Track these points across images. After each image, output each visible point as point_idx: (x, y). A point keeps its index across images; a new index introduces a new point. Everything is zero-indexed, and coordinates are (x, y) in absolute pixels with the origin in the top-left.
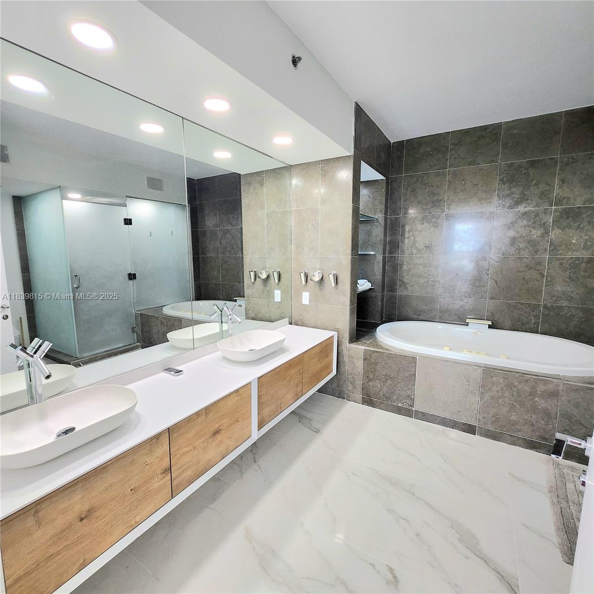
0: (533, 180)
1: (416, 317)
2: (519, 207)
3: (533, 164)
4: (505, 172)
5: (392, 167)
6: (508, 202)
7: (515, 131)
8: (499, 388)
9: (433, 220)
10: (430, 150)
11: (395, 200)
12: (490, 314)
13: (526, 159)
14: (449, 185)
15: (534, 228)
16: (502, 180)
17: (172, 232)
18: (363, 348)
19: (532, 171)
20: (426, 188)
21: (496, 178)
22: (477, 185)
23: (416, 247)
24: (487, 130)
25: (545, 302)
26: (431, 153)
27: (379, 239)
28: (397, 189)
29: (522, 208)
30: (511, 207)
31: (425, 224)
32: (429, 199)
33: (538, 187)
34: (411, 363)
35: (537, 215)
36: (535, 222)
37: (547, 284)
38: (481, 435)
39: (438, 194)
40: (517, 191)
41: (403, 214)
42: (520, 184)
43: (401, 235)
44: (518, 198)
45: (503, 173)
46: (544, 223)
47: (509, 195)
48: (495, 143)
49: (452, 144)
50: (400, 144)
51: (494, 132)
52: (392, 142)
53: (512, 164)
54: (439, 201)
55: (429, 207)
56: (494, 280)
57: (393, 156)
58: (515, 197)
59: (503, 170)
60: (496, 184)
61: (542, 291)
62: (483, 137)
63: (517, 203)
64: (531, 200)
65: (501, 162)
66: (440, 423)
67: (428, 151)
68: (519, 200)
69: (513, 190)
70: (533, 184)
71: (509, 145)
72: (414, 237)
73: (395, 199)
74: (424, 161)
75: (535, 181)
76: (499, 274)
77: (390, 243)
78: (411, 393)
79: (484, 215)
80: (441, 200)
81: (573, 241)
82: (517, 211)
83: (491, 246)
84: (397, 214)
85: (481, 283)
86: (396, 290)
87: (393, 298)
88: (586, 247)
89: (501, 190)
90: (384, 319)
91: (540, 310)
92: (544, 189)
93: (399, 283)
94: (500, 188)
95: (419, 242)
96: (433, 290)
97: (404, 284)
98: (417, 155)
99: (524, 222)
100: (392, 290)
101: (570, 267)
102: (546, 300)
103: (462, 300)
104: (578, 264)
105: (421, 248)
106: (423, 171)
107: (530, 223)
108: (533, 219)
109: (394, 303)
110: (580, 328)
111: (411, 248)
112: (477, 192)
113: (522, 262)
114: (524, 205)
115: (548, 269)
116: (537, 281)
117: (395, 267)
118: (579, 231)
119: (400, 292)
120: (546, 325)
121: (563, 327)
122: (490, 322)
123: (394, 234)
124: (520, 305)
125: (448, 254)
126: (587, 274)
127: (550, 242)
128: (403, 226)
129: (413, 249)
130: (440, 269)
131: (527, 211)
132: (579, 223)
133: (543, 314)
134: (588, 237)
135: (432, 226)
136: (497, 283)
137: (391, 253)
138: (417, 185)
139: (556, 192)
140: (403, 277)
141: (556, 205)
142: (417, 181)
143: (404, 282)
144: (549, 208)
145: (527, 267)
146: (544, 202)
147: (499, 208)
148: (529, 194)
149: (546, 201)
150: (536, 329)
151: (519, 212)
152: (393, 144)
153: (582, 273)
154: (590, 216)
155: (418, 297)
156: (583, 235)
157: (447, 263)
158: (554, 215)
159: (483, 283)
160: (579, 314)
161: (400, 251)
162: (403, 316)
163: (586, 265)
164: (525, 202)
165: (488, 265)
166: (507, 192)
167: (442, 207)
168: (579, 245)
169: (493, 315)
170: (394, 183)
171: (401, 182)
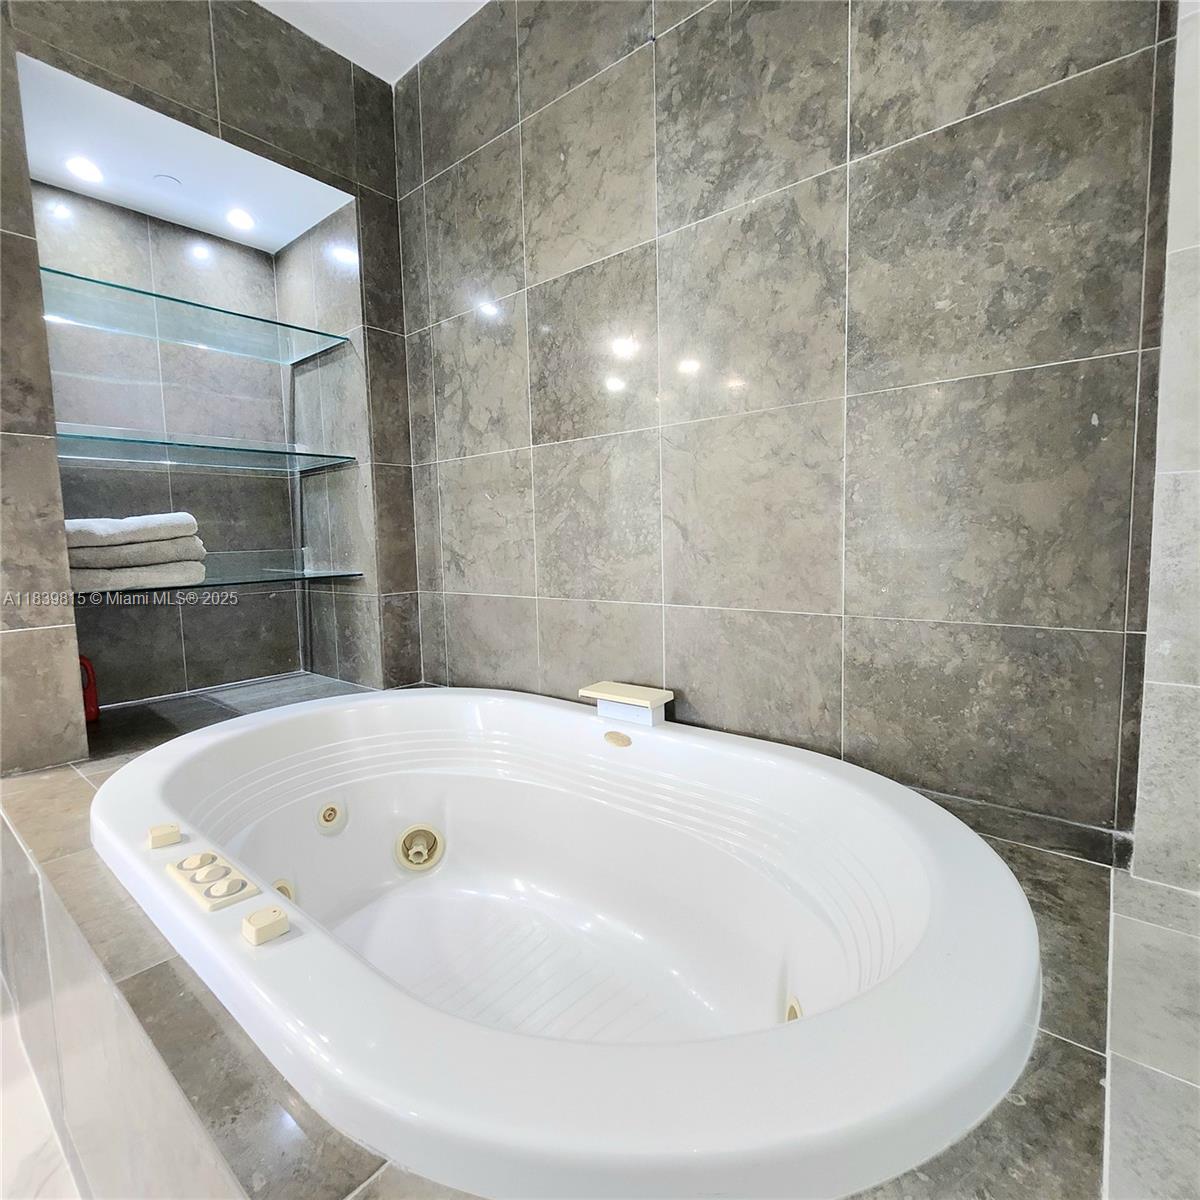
0: (764, 65)
2: (729, 196)
4: (674, 69)
5: (400, 164)
10: (474, 71)
11: (414, 276)
12: (679, 662)
14: (527, 181)
15: (786, 276)
16: (666, 105)
20: (474, 213)
21: (649, 104)
22: (597, 152)
23: (471, 427)
25: (853, 608)
26: (477, 80)
29: (738, 204)
30: (704, 208)
31: (482, 339)
32: (484, 249)
33: (787, 92)
35: (793, 215)
36: (784, 254)
37: (852, 524)
39: (504, 222)
41: (435, 317)
42: (724, 98)
43: (436, 392)
44: (724, 163)
45: (670, 76)
46: (820, 243)
47: (690, 161)
50: (410, 83)
52: (394, 83)
53: (693, 25)
54: (506, 249)
55: (487, 275)
56: (677, 524)
57: (400, 126)
58: (711, 164)
59: (667, 61)
60: (649, 128)
61: (838, 557)
63: (724, 182)
64: (768, 156)
65: (660, 30)
67: (471, 75)
68: (728, 167)
69: (705, 132)
70: (769, 82)
72: (465, 394)
73: (415, 272)
74: (464, 116)
75: (773, 68)
76: (690, 495)
77: (416, 422)
79: (628, 262)
80: (513, 243)
81: (940, 305)
82: (725, 219)
83: (656, 385)
84: (423, 322)
85: (641, 538)
86: (439, 580)
87: (435, 606)
88: (998, 322)
89: (668, 149)
90: (423, 681)
91: (838, 645)
92: (807, 93)
93: (444, 557)
94: (665, 140)
95: (474, 409)
96: (521, 575)
97: (456, 559)
98: (448, 103)
99: (750, 260)
100: (432, 583)
101: (938, 431)
102: (855, 600)
103: (593, 608)
104: (973, 414)
105: (481, 427)
106: (464, 152)
107: (771, 260)
108: (780, 239)
109: (439, 624)
110: (1003, 734)
111: (460, 430)
112: (600, 183)
113: (757, 434)
114: (744, 185)
115: (851, 457)
116: (818, 512)
117: (430, 504)
118: (960, 248)
119: (449, 587)
120: (867, 716)
121: (934, 725)
122: (669, 696)
123: (422, 391)
124: (765, 625)
125: (546, 437)
126: (1016, 458)
127: (850, 328)
128: (438, 361)
129: (465, 433)
130: (532, 495)
131: (755, 209)
132: (960, 207)
133: (851, 663)
134: (1001, 268)
135: (499, 342)
136: (685, 536)
137: (421, 457)
138: (456, 207)
139: (853, 86)
140: (450, 533)
141: (859, 147)
142: (454, 195)
143: (452, 552)
144: (834, 172)
145: (776, 454)
146: (813, 152)
147: (669, 224)
148: (756, 131)
149: (820, 140)
150: (828, 734)
151: (730, 220)
152: (396, 88)
153: (994, 458)
154: (1004, 162)
155: (488, 600)
156: (982, 266)
157: (546, 473)
158: (854, 196)
159: (646, 537)
160: (997, 662)
161: (440, 446)
162: (462, 669)
163: (1008, 413)
164: (745, 173)
165: (653, 465)
166: (686, 150)
167: (518, 268)
168: (965, 320)
169: (684, 666)
170: (407, 219)
171: (420, 212)
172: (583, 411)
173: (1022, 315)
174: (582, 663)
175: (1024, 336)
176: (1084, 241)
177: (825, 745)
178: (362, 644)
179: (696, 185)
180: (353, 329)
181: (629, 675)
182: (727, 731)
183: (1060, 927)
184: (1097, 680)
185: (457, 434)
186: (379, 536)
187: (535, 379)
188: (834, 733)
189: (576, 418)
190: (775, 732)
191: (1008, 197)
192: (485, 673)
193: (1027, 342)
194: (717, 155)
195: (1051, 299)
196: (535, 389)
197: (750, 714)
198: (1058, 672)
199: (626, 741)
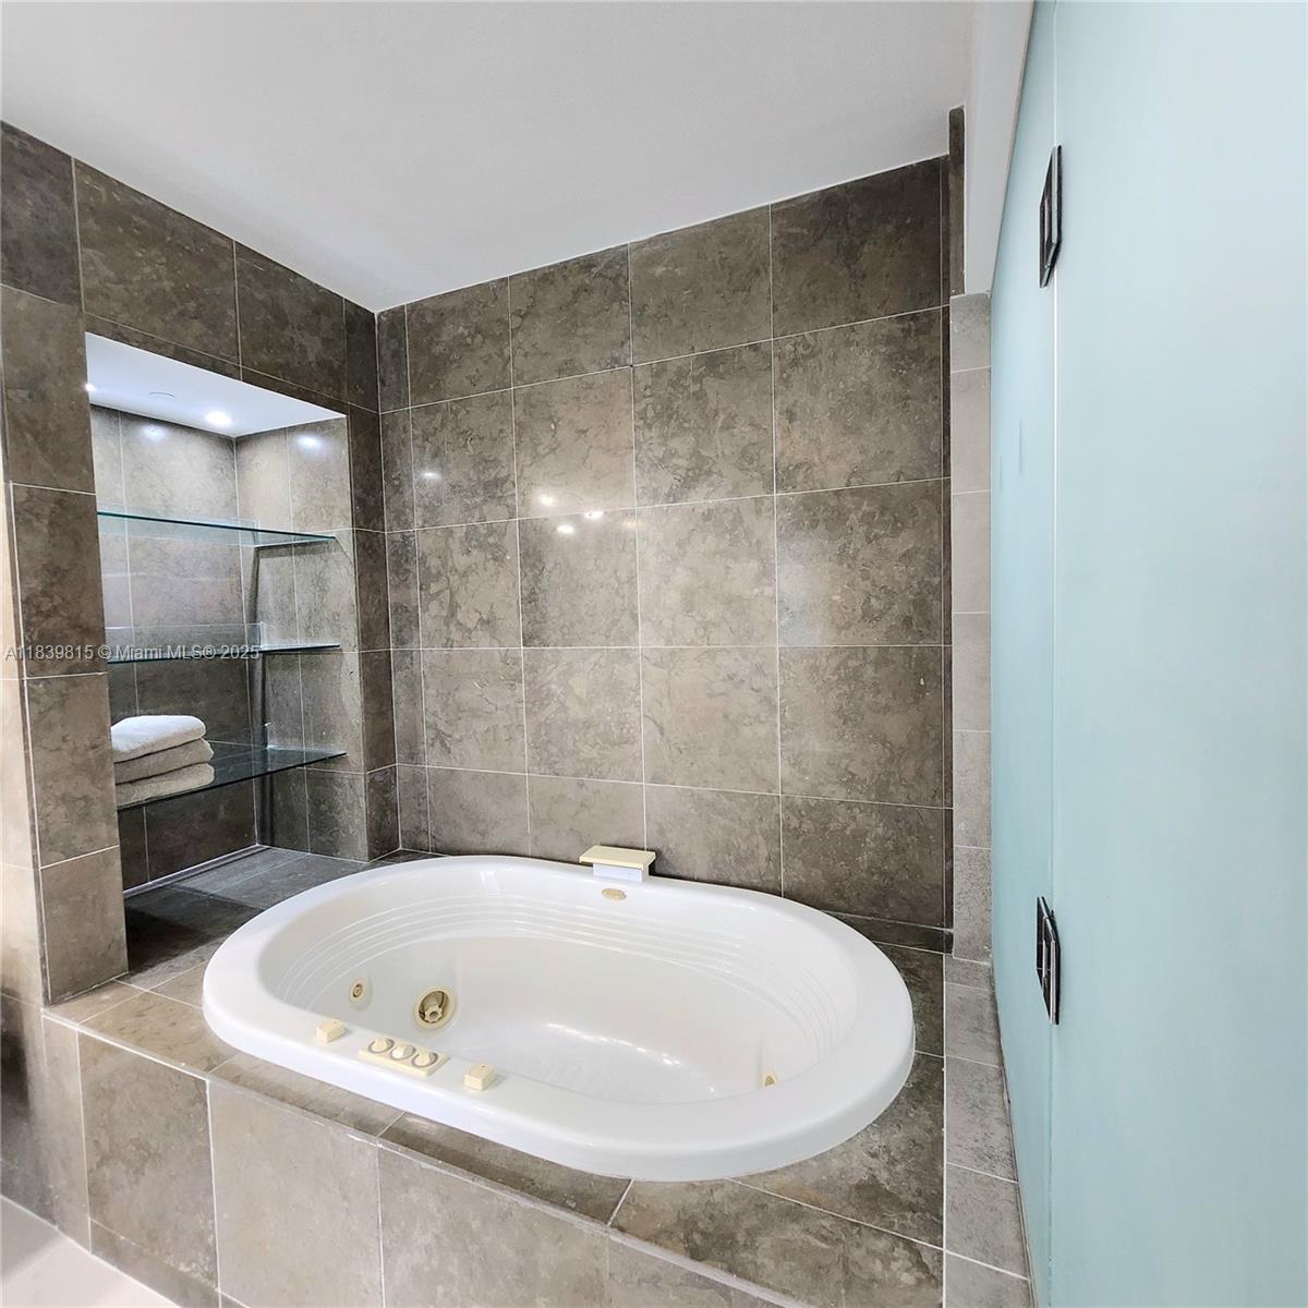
0: (716, 413)
2: (692, 493)
3: (712, 362)
4: (648, 392)
5: (383, 382)
7: (659, 270)
8: (430, 1236)
9: (491, 540)
10: (466, 332)
11: (396, 483)
12: (657, 828)
13: (693, 349)
14: (519, 435)
15: (736, 558)
16: (642, 415)
19: (710, 383)
20: (465, 446)
21: (628, 411)
22: (584, 432)
23: (459, 624)
24: (594, 270)
25: (787, 789)
26: (469, 340)
27: (344, 600)
28: (400, 451)
29: (699, 499)
30: (673, 496)
31: (475, 552)
32: (475, 478)
33: (732, 435)
35: (738, 519)
36: (733, 542)
37: (784, 732)
39: (496, 462)
40: (683, 445)
41: (420, 523)
42: (686, 425)
43: (421, 589)
44: (688, 470)
45: (645, 397)
46: (758, 541)
47: (662, 461)
48: (616, 306)
49: (517, 313)
50: (396, 315)
51: (610, 273)
52: (376, 313)
53: (662, 368)
54: (498, 483)
55: (478, 500)
56: (655, 722)
57: (383, 352)
58: (678, 467)
59: (643, 384)
60: (628, 429)
61: (775, 755)
62: (586, 291)
63: (688, 482)
64: (720, 474)
65: (639, 360)
67: (462, 334)
68: (690, 473)
69: (674, 443)
70: (720, 425)
71: (649, 311)
72: (452, 594)
73: (397, 479)
74: (455, 365)
75: (722, 417)
76: (665, 701)
77: (396, 611)
79: (611, 521)
80: (504, 481)
81: (835, 598)
82: (690, 508)
83: (636, 615)
84: (407, 524)
85: (625, 731)
86: (422, 755)
87: (417, 779)
88: (868, 616)
89: (645, 447)
90: (400, 848)
91: (778, 815)
92: (746, 442)
93: (427, 735)
94: (642, 440)
95: (463, 608)
96: (511, 755)
97: (441, 738)
98: (438, 349)
99: (708, 541)
100: (413, 756)
101: (836, 677)
102: (788, 784)
103: (582, 786)
104: (856, 669)
105: (470, 625)
106: (455, 393)
107: (723, 545)
108: (730, 531)
109: (420, 795)
110: (883, 874)
111: (447, 624)
112: (588, 454)
113: (717, 663)
114: (703, 488)
115: (783, 687)
116: (762, 722)
117: (413, 685)
118: (845, 566)
119: (432, 762)
120: (798, 864)
121: (841, 869)
122: (652, 856)
123: (404, 584)
124: (725, 801)
125: (536, 642)
126: (882, 700)
127: (780, 602)
128: (423, 560)
129: (452, 628)
130: (522, 689)
131: (712, 507)
132: (843, 541)
133: (786, 828)
134: (868, 583)
135: (489, 556)
136: (662, 731)
137: (401, 642)
138: (446, 435)
139: (777, 447)
140: (435, 714)
141: (781, 486)
142: (443, 425)
143: (438, 731)
144: (766, 498)
145: (732, 679)
146: (751, 481)
147: (645, 500)
148: (712, 455)
149: (755, 474)
150: (773, 878)
151: (693, 510)
152: (379, 317)
153: (869, 698)
154: (867, 519)
155: (475, 776)
156: (859, 579)
157: (536, 671)
158: (780, 516)
159: (628, 731)
160: (877, 826)
161: (423, 636)
162: (447, 836)
163: (876, 671)
164: (704, 480)
165: (635, 675)
166: (659, 452)
167: (509, 501)
168: (850, 610)
169: (662, 831)
170: (390, 432)
171: (405, 430)
172: (572, 625)
173: (882, 614)
174: (571, 830)
175: (883, 626)
176: (913, 577)
177: (771, 886)
178: (343, 819)
179: (667, 480)
180: (341, 529)
181: (614, 838)
182: (697, 881)
183: (921, 996)
184: (931, 837)
185: (445, 628)
186: (366, 718)
187: (526, 593)
188: (777, 878)
189: (565, 631)
190: (734, 879)
191: (870, 542)
192: (474, 840)
193: (884, 630)
194: (683, 462)
195: (896, 606)
196: (526, 601)
197: (715, 867)
198: (910, 833)
199: (621, 895)
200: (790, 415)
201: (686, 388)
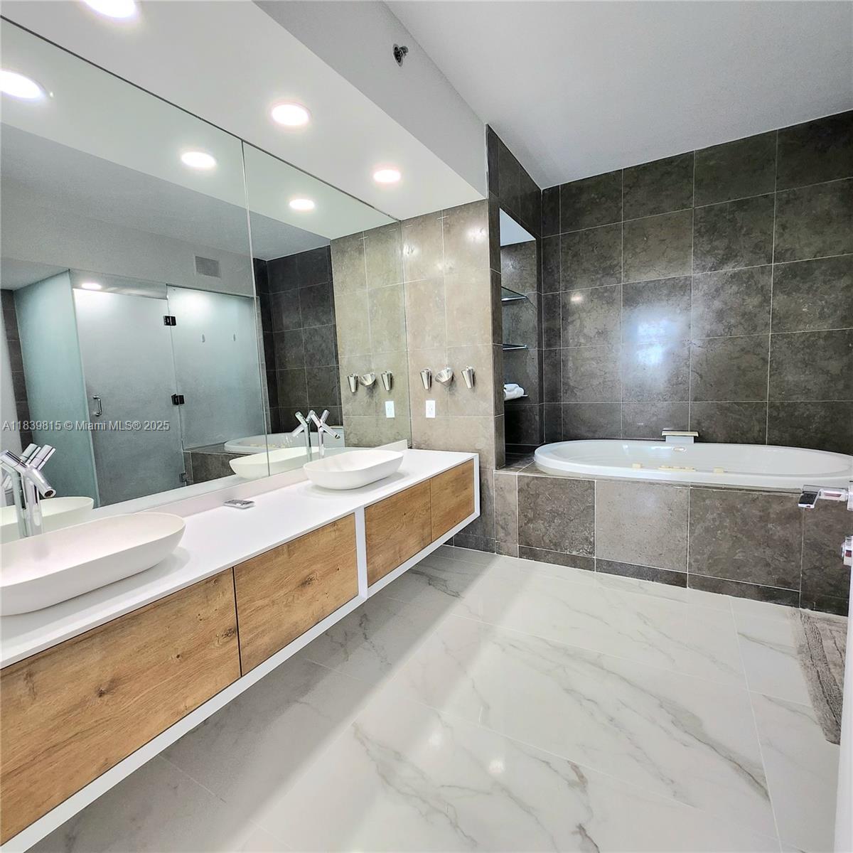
0: (742, 228)
1: (590, 435)
2: (725, 266)
3: (740, 205)
4: (702, 220)
5: (544, 223)
6: (710, 261)
7: (712, 163)
8: (715, 515)
9: (606, 294)
10: (596, 197)
11: (550, 270)
12: (696, 421)
13: (729, 199)
14: (625, 245)
15: (749, 295)
16: (698, 231)
17: (234, 336)
18: (517, 474)
19: (739, 215)
20: (593, 251)
21: (690, 229)
22: (664, 240)
23: (585, 334)
24: (675, 164)
25: (771, 399)
26: (598, 200)
27: (531, 325)
28: (553, 255)
29: (729, 269)
30: (714, 268)
31: (596, 301)
32: (598, 266)
33: (750, 238)
34: (588, 489)
35: (751, 276)
36: (747, 288)
37: (772, 373)
38: (694, 586)
39: (611, 258)
40: (721, 244)
41: (564, 289)
42: (724, 234)
43: (563, 319)
44: (724, 255)
45: (700, 222)
46: (762, 287)
47: (708, 252)
48: (686, 181)
49: (626, 186)
50: (554, 191)
51: (683, 165)
52: (542, 189)
53: (711, 209)
54: (612, 267)
55: (599, 276)
56: (698, 373)
57: (545, 208)
58: (718, 254)
59: (700, 217)
60: (690, 238)
61: (766, 384)
62: (668, 174)
63: (723, 261)
64: (742, 256)
65: (696, 206)
66: (633, 575)
67: (594, 197)
68: (725, 257)
69: (715, 243)
70: (743, 233)
71: (705, 182)
72: (581, 321)
73: (550, 268)
74: (588, 213)
75: (745, 229)
76: (704, 364)
77: (547, 331)
78: (590, 533)
79: (678, 281)
80: (616, 266)
82: (723, 273)
84: (557, 290)
85: (680, 379)
86: (559, 398)
87: (557, 409)
88: (822, 316)
89: (699, 246)
91: (766, 411)
92: (758, 241)
93: (563, 388)
94: (697, 243)
95: (588, 328)
96: (613, 394)
97: (572, 389)
98: (578, 206)
99: (734, 287)
100: (555, 399)
101: (803, 346)
102: (772, 397)
103: (654, 405)
104: (814, 341)
105: (592, 335)
106: (588, 226)
107: (742, 289)
108: (746, 283)
109: (559, 416)
110: (823, 433)
112: (665, 251)
113: (735, 344)
114: (732, 264)
115: (772, 352)
116: (760, 369)
117: (556, 365)
118: (811, 295)
119: (565, 401)
120: (776, 432)
121: (799, 433)
122: (696, 434)
123: (553, 318)
124: (736, 407)
126: (828, 354)
127: (773, 313)
128: (565, 307)
129: (581, 337)
131: (736, 272)
132: (811, 283)
133: (770, 416)
134: (824, 302)
135: (605, 302)
136: (701, 378)
137: (550, 345)
138: (581, 247)
139: (775, 242)
140: (569, 378)
141: (777, 260)
142: (580, 241)
143: (569, 386)
144: (768, 266)
145: (742, 350)
146: (760, 258)
147: (698, 271)
148: (738, 248)
149: (763, 255)
150: (761, 438)
151: (725, 274)
152: (543, 192)
154: (824, 273)
155: (591, 406)
156: (818, 300)
158: (775, 274)
159: (682, 378)
160: (821, 412)
161: (563, 342)
163: (825, 342)
164: (732, 260)
165: (687, 352)
166: (708, 247)
167: (618, 275)
168: (812, 315)
170: (547, 247)
171: (557, 245)
173: (830, 315)
175: (830, 321)
176: (848, 298)
180: (531, 293)
185: (576, 337)
187: (626, 318)
188: (763, 438)
190: (739, 441)
191: (826, 283)
193: (831, 323)
194: (720, 252)
195: (838, 312)
196: (626, 322)
197: (729, 435)
200: (784, 227)
201: (725, 217)
